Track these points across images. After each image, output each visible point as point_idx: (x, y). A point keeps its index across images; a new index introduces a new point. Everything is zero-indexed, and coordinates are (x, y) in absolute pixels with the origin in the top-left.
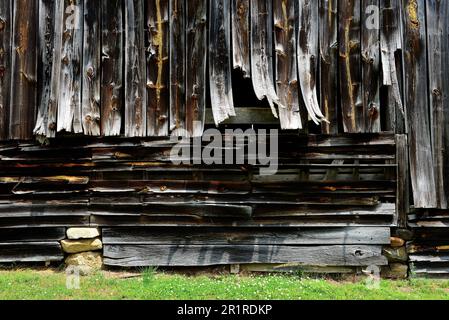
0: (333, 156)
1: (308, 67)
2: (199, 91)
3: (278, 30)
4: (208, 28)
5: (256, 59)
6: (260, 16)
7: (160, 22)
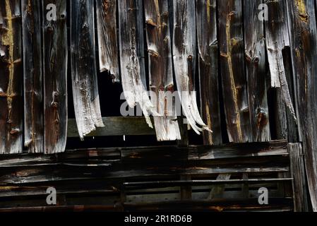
0: (219, 170)
1: (186, 69)
2: (60, 99)
3: (150, 27)
4: (68, 25)
5: (126, 61)
6: (129, 11)
7: (9, 17)
